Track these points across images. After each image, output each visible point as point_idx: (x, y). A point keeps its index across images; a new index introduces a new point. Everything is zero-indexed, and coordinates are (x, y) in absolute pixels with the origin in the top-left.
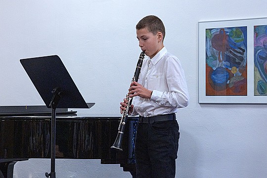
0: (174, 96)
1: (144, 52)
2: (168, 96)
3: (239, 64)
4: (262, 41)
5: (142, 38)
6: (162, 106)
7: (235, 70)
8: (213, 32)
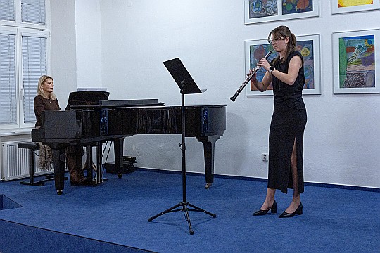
8: (255, 47)
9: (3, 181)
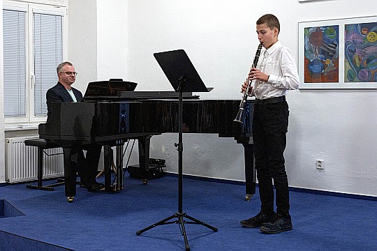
0: (288, 80)
1: (262, 43)
2: (282, 79)
3: (333, 56)
4: (351, 37)
5: (261, 32)
6: (277, 88)
7: (328, 62)
8: (311, 30)
9: (7, 184)
